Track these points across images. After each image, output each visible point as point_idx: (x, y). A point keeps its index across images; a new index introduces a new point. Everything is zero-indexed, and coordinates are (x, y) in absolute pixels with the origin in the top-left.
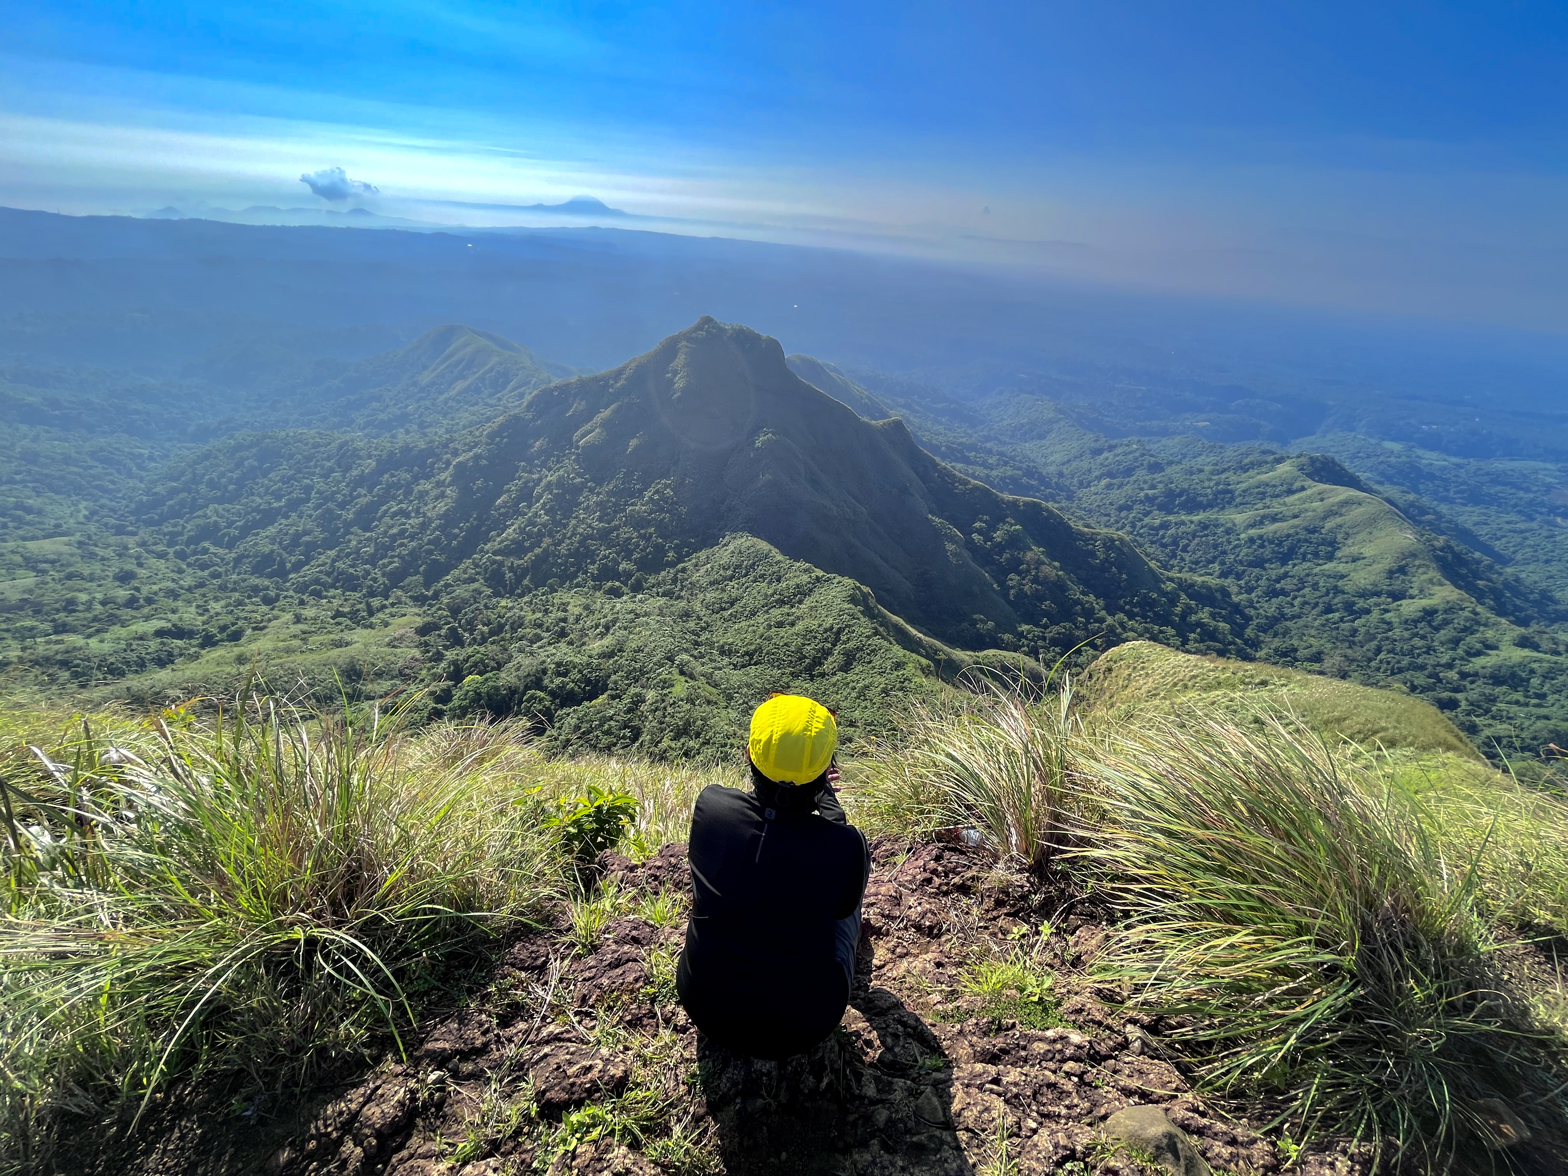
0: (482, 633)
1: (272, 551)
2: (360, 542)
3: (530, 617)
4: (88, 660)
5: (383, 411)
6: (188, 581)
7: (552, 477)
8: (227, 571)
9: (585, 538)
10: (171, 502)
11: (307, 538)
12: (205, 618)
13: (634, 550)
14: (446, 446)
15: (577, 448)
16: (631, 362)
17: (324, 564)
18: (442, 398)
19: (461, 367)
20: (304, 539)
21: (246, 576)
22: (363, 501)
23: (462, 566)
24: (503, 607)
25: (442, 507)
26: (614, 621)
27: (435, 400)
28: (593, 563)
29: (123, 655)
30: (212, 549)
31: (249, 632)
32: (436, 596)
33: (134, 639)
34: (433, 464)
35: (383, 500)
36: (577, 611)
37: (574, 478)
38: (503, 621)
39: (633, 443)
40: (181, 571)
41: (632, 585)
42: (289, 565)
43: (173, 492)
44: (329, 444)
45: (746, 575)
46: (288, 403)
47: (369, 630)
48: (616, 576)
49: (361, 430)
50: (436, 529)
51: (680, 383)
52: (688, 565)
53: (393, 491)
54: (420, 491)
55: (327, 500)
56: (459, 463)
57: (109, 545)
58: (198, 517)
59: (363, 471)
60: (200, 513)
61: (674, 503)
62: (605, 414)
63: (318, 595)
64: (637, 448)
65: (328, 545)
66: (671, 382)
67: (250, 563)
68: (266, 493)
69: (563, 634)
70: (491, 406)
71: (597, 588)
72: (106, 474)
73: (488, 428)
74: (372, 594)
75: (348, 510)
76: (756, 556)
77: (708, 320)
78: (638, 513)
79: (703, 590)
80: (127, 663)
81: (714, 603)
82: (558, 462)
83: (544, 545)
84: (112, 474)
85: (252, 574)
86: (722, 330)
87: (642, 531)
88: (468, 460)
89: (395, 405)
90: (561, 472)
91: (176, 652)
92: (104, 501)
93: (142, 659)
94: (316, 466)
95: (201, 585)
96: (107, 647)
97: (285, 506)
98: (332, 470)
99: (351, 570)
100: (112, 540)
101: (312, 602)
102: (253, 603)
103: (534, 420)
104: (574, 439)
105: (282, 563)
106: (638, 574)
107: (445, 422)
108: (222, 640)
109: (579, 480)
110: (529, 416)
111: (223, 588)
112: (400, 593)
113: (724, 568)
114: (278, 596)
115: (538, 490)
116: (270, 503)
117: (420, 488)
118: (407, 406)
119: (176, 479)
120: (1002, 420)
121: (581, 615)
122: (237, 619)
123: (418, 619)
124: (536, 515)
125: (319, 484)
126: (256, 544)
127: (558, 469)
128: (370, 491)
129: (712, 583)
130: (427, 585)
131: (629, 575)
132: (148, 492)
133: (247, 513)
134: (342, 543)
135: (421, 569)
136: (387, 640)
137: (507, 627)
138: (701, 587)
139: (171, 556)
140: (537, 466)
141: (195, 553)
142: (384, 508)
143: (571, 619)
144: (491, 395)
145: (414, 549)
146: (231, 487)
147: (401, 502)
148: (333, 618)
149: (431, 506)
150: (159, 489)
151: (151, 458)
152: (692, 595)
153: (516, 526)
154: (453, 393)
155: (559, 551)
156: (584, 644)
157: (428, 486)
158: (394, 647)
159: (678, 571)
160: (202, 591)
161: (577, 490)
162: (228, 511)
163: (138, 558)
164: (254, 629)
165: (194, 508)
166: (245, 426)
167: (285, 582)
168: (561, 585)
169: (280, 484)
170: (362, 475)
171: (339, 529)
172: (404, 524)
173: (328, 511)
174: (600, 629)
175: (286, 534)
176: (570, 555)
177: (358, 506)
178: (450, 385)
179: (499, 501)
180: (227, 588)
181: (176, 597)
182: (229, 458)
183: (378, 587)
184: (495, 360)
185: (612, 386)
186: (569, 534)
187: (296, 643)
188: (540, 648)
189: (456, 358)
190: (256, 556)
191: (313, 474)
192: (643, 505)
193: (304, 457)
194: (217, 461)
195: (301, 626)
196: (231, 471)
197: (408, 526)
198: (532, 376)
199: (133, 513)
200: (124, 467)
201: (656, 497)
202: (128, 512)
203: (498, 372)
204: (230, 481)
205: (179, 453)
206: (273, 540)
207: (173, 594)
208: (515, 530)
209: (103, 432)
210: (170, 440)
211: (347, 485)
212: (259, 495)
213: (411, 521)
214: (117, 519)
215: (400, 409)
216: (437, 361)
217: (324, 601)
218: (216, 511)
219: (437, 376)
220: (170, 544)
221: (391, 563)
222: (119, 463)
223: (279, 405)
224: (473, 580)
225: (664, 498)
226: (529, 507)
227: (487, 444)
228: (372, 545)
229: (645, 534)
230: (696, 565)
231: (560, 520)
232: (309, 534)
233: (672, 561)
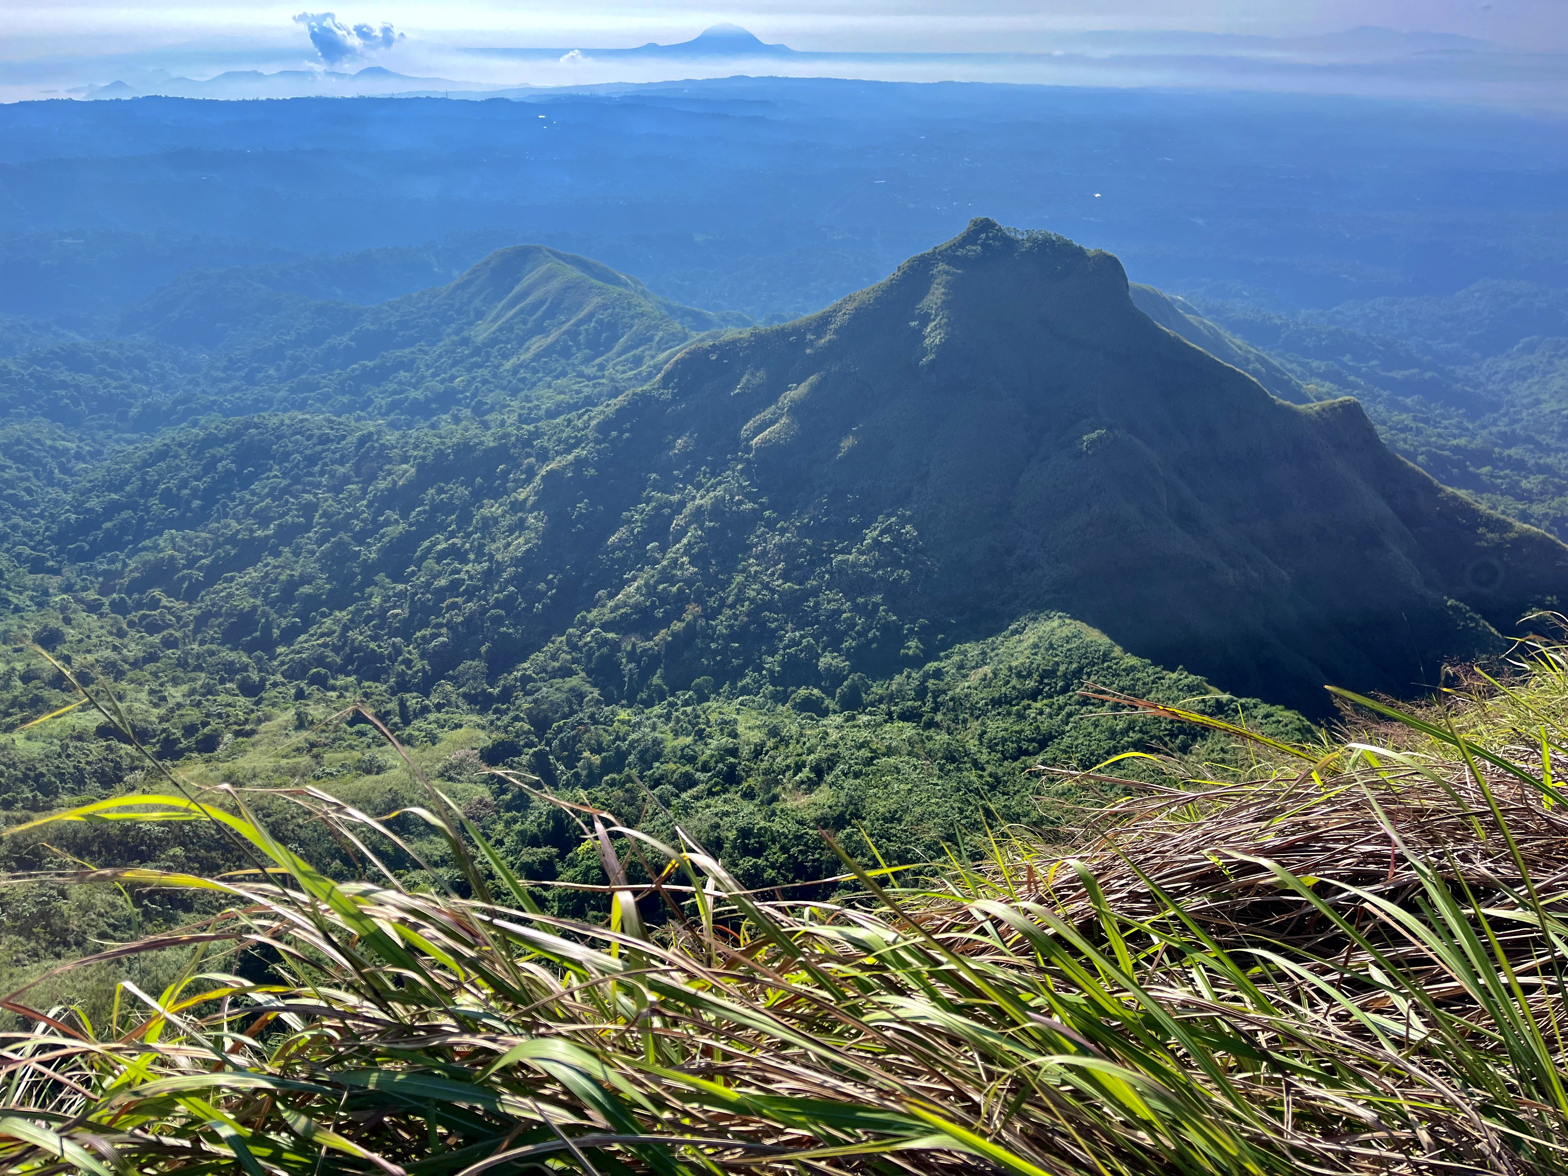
0: (590, 766)
1: (254, 608)
2: (387, 598)
3: (673, 743)
4: (14, 765)
5: (416, 386)
6: (133, 651)
7: (703, 500)
8: (186, 636)
9: (758, 608)
10: (108, 525)
11: (306, 589)
12: (162, 711)
13: (845, 633)
14: (528, 443)
15: (748, 449)
16: (846, 302)
17: (330, 633)
18: (508, 365)
19: (539, 313)
20: (301, 590)
21: (214, 647)
22: (394, 531)
23: (549, 647)
24: (623, 722)
25: (520, 544)
26: (832, 762)
27: (498, 367)
28: (772, 653)
29: (57, 762)
30: (165, 602)
31: (228, 737)
32: (506, 696)
33: (72, 737)
34: (505, 473)
35: (426, 529)
36: (756, 736)
37: (740, 503)
38: (624, 746)
39: (848, 443)
40: (121, 634)
41: (843, 696)
42: (276, 632)
43: (112, 509)
44: (344, 437)
45: (1064, 690)
46: (272, 372)
47: (407, 748)
48: (813, 677)
49: (383, 415)
50: (508, 582)
51: (934, 337)
52: (948, 665)
53: (441, 517)
54: (484, 518)
55: (337, 527)
56: (551, 473)
57: (26, 588)
58: (145, 549)
59: (395, 483)
60: (147, 543)
61: (917, 551)
62: (796, 392)
63: (321, 681)
64: (852, 450)
65: (337, 601)
66: (918, 335)
67: (219, 626)
68: (247, 514)
69: (731, 778)
70: (589, 379)
71: (781, 698)
72: (22, 479)
73: (598, 414)
74: (403, 686)
75: (369, 545)
76: (1084, 656)
77: (986, 225)
78: (854, 565)
79: (978, 713)
80: (61, 776)
81: (1004, 740)
82: (714, 474)
83: (688, 617)
84: (27, 479)
85: (223, 644)
86: (1009, 243)
87: (860, 600)
88: (565, 467)
89: (434, 375)
90: (719, 492)
91: (126, 763)
92: (16, 520)
93: (80, 770)
94: (322, 473)
95: (152, 658)
96: (36, 748)
97: (274, 536)
98: (346, 480)
99: (373, 645)
100: (29, 579)
101: (317, 695)
102: (227, 692)
103: (673, 401)
104: (743, 434)
105: (268, 628)
106: (855, 676)
107: (515, 404)
108: (189, 749)
109: (749, 506)
110: (667, 395)
111: (182, 663)
112: (449, 688)
113: (1019, 675)
114: (263, 680)
115: (678, 521)
116: (252, 531)
117: (485, 511)
118: (453, 378)
119: (117, 488)
121: (763, 744)
122: (208, 715)
123: (482, 734)
124: (674, 563)
125: (329, 503)
126: (230, 595)
127: (714, 487)
128: (405, 515)
129: (996, 702)
130: (492, 678)
131: (835, 677)
132: (77, 507)
133: (217, 546)
134: (357, 599)
135: (483, 649)
136: (439, 766)
137: (631, 758)
138: (973, 707)
139: (106, 609)
140: (677, 479)
141: (139, 606)
142: (426, 543)
143: (745, 752)
144: (587, 361)
145: (472, 614)
146: (196, 503)
147: (452, 535)
148: (351, 724)
149: (500, 544)
150: (93, 503)
151: (79, 456)
152: (955, 720)
153: (640, 582)
154: (526, 356)
155: (714, 629)
156: (775, 798)
157: (496, 510)
158: (450, 779)
159: (926, 676)
160: (151, 667)
161: (747, 522)
162: (190, 541)
163: (64, 609)
164: (237, 734)
165: (141, 533)
166: (208, 408)
167: (273, 657)
168: (716, 690)
169: (268, 500)
170: (393, 490)
171: (354, 575)
172: (458, 572)
173: (340, 545)
174: (805, 773)
175: (275, 581)
176: (733, 636)
177: (386, 540)
178: (521, 345)
179: (613, 539)
180: (186, 663)
181: (119, 675)
182: (194, 457)
183: (414, 676)
184: (596, 300)
185: (811, 344)
186: (730, 600)
187: (305, 760)
188: (697, 798)
189: (530, 299)
190: (229, 615)
191: (319, 485)
192: (862, 553)
193: (306, 458)
194: (178, 461)
195: (304, 734)
196: (197, 478)
197: (463, 575)
198: (656, 328)
199: (53, 540)
200: (45, 470)
201: (887, 539)
202: (48, 537)
203: (600, 322)
204: (195, 494)
205: (117, 448)
206: (254, 591)
207: (113, 670)
208: (638, 588)
209: (19, 415)
210: (103, 428)
211: (370, 505)
212: (235, 517)
213: (469, 567)
214: (33, 548)
215: (442, 382)
216: (500, 306)
217: (334, 694)
218: (172, 539)
219: (500, 330)
220: (104, 592)
221: (435, 636)
222: (38, 462)
223: (260, 375)
224: (566, 672)
225: (900, 539)
226: (663, 549)
227: (597, 441)
228: (406, 606)
229: (866, 604)
230: (961, 667)
231: (717, 574)
232: (310, 583)
233: (916, 656)
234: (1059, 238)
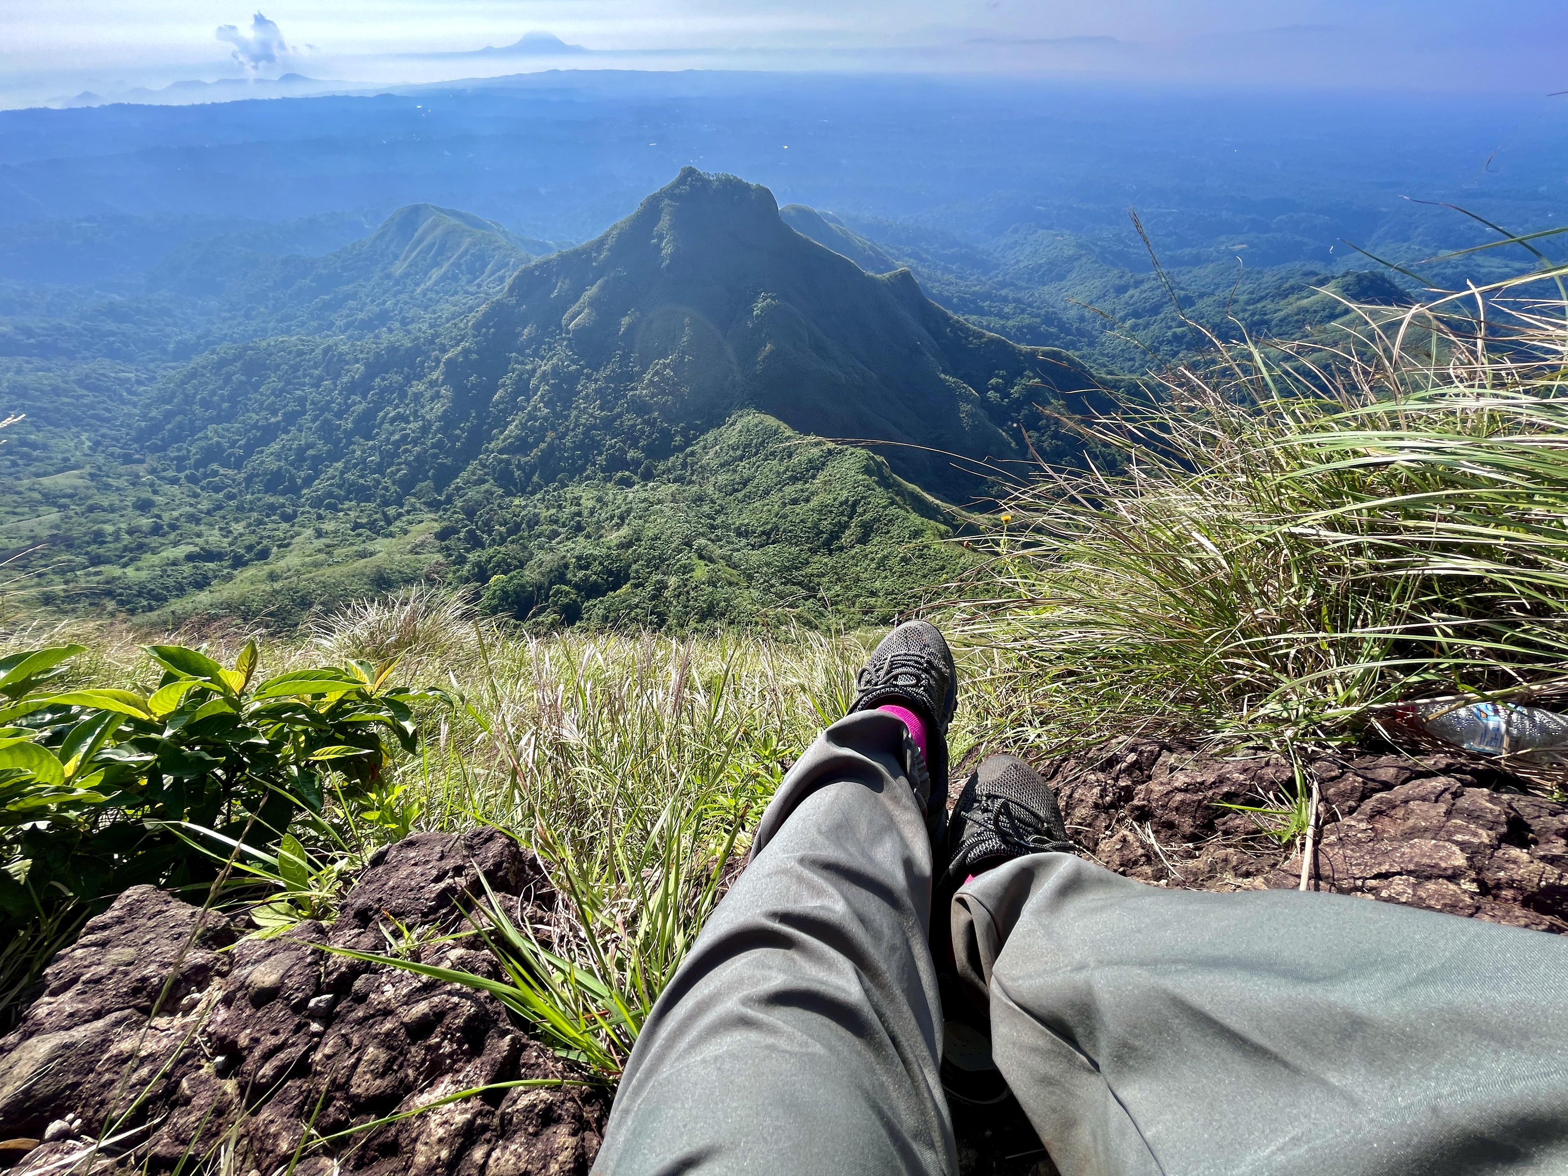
0: (500, 534)
1: (280, 468)
2: (364, 452)
3: (545, 514)
4: (130, 588)
5: (361, 310)
6: (205, 505)
7: (546, 367)
8: (240, 491)
9: (589, 428)
10: (169, 427)
11: (310, 452)
12: (230, 539)
13: (640, 437)
14: (431, 342)
15: (568, 332)
16: (612, 229)
17: (333, 478)
18: (419, 290)
19: (433, 252)
20: (308, 453)
21: (260, 496)
22: (359, 408)
23: (470, 468)
24: (517, 506)
25: (439, 408)
26: (629, 511)
27: (413, 291)
28: (600, 454)
29: (161, 581)
30: (222, 471)
31: (275, 549)
32: (449, 500)
33: (168, 565)
34: (423, 362)
35: (380, 404)
36: (590, 504)
37: (568, 366)
38: (519, 519)
39: (626, 321)
40: (196, 495)
41: (642, 473)
42: (299, 481)
43: (168, 416)
44: (313, 350)
45: (756, 454)
46: (263, 310)
47: (390, 539)
48: (624, 464)
49: (343, 332)
50: (437, 431)
51: (667, 249)
52: (697, 448)
53: (387, 396)
54: (414, 393)
55: (322, 410)
56: (449, 360)
57: (121, 475)
58: (200, 439)
59: (353, 377)
60: (200, 435)
61: (675, 384)
62: (591, 291)
63: (334, 508)
64: (630, 327)
65: (334, 457)
66: (658, 248)
67: (261, 482)
68: (261, 408)
69: (579, 528)
70: (472, 294)
71: (607, 479)
72: (99, 402)
73: (472, 318)
74: (386, 503)
75: (347, 419)
76: (765, 433)
77: (690, 172)
78: (639, 397)
79: (714, 472)
80: (167, 588)
81: (726, 485)
82: (550, 349)
83: (548, 439)
84: (104, 402)
85: (266, 493)
86: (707, 182)
87: (646, 417)
88: (457, 355)
89: (373, 301)
90: (555, 360)
91: (210, 574)
92: (103, 431)
93: (179, 583)
94: (305, 376)
95: (219, 507)
96: (144, 575)
97: (283, 420)
98: (321, 379)
99: (361, 481)
100: (122, 469)
101: (329, 516)
102: (273, 522)
103: (518, 305)
104: (564, 322)
105: (292, 479)
106: (646, 462)
107: (427, 316)
108: (251, 560)
109: (574, 367)
110: (513, 301)
111: (240, 508)
112: (413, 500)
113: (733, 449)
114: (295, 512)
115: (533, 382)
116: (267, 419)
117: (414, 389)
118: (385, 302)
119: (169, 402)
120: (1018, 262)
121: (594, 507)
122: (261, 538)
123: (436, 524)
124: (535, 409)
125: (312, 394)
126: (262, 462)
127: (551, 357)
128: (364, 397)
129: (722, 465)
130: (439, 490)
131: (637, 463)
132: (144, 417)
133: (247, 431)
134: (347, 454)
135: (430, 474)
136: (409, 547)
137: (523, 526)
138: (711, 470)
139: (183, 481)
140: (529, 355)
141: (206, 476)
142: (381, 414)
143: (586, 513)
144: (469, 282)
145: (419, 454)
146: (225, 405)
147: (397, 406)
148: (353, 530)
149: (427, 408)
150: (154, 413)
151: (139, 382)
152: (703, 479)
153: (517, 422)
154: (430, 283)
155: (564, 444)
156: (601, 536)
157: (422, 387)
158: (417, 553)
159: (687, 456)
160: (221, 513)
161: (574, 378)
162: (228, 430)
163: (151, 485)
164: (279, 546)
165: (193, 431)
166: (224, 338)
167: (299, 498)
168: (571, 479)
169: (272, 398)
170: (353, 382)
171: (341, 440)
172: (405, 429)
173: (327, 422)
174: (616, 520)
175: (290, 449)
176: (576, 448)
177: (355, 414)
178: (425, 274)
179: (496, 397)
180: (244, 508)
181: (198, 522)
182: (215, 374)
183: (391, 496)
184: (468, 241)
185: (595, 259)
186: (571, 427)
187: (322, 557)
188: (559, 543)
189: (425, 243)
190: (265, 474)
191: (304, 384)
192: (644, 389)
193: (291, 367)
194: (205, 379)
195: (323, 540)
196: (221, 388)
197: (408, 431)
198: (510, 256)
199: (136, 440)
200: (115, 394)
201: (656, 379)
202: (131, 440)
203: (473, 255)
204: (222, 398)
205: (165, 373)
206: (278, 457)
207: (194, 519)
208: (516, 426)
209: (84, 358)
210: (152, 360)
211: (340, 394)
212: (254, 411)
213: (411, 426)
214: (121, 448)
215: (377, 306)
216: (407, 248)
217: (341, 514)
218: (216, 432)
219: (410, 266)
220: (180, 469)
221: (399, 470)
222: (108, 389)
223: (254, 313)
224: (482, 481)
225: (664, 379)
226: (528, 400)
227: (475, 336)
228: (377, 454)
229: (649, 419)
230: (705, 448)
231: (562, 411)
232: (312, 448)
233: (680, 445)
234: (735, 178)
